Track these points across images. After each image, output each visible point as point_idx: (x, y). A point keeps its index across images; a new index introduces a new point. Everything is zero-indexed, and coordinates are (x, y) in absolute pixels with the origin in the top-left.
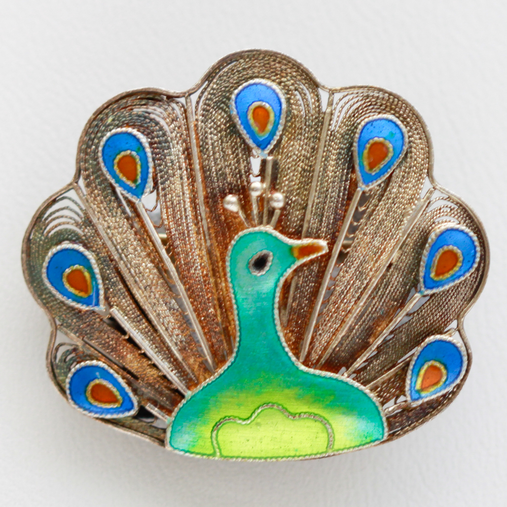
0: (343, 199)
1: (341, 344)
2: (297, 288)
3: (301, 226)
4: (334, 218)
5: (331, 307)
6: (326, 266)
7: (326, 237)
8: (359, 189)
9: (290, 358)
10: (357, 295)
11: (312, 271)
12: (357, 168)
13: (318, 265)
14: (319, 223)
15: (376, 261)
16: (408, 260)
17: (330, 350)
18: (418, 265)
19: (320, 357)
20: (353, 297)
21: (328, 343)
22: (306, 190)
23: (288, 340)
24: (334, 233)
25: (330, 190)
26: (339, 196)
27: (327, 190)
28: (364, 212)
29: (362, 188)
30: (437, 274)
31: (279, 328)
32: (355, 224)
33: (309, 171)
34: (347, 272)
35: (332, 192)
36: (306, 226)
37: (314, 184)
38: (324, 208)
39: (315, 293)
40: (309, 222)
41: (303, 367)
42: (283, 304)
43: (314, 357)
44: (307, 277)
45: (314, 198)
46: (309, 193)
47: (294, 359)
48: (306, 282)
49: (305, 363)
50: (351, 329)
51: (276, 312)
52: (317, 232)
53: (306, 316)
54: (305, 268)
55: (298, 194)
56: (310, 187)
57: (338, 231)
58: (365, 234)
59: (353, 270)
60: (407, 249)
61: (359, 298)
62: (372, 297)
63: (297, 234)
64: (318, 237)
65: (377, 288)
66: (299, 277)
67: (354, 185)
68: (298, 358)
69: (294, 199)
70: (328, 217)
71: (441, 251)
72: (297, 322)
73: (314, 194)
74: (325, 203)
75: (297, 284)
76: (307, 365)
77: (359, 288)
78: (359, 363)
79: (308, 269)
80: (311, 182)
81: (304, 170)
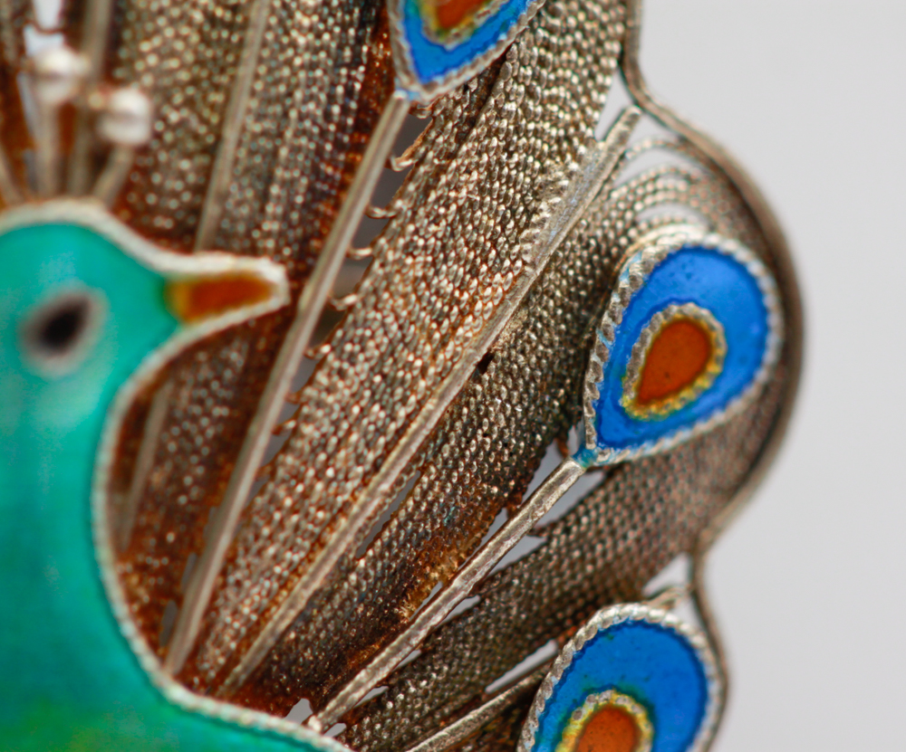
0: (342, 127)
1: (304, 618)
2: (171, 420)
3: (196, 211)
4: (310, 189)
5: (281, 492)
6: (273, 352)
7: (278, 251)
8: (398, 95)
9: (135, 659)
10: (371, 456)
11: (227, 364)
12: (396, 22)
13: (245, 347)
14: (256, 205)
15: (443, 344)
16: (547, 345)
17: (265, 639)
18: (581, 362)
19: (233, 659)
20: (359, 460)
21: (263, 614)
22: (217, 87)
23: (131, 598)
24: (305, 240)
25: (298, 95)
26: (327, 116)
27: (290, 94)
28: (410, 174)
29: (407, 92)
30: (643, 399)
31: (105, 553)
32: (379, 212)
33: (231, 26)
34: (342, 374)
35: (305, 102)
36: (211, 209)
37: (245, 71)
38: (275, 153)
39: (232, 442)
40: (223, 197)
41: (178, 693)
42: (123, 473)
43: (214, 657)
44: (206, 384)
45: (244, 118)
46: (228, 100)
47: (149, 662)
48: (201, 402)
49: (186, 677)
50: (344, 569)
51: (100, 498)
52: (248, 234)
53: (194, 517)
54: (202, 356)
55: (189, 103)
56: (233, 78)
57: (321, 236)
58: (409, 250)
59: (363, 367)
60: (547, 308)
61: (376, 467)
62: (419, 464)
63: (182, 238)
64: (253, 251)
65: (439, 435)
66: (180, 384)
67: (382, 80)
68: (162, 659)
69: (174, 117)
70: (289, 184)
71: (660, 319)
72: (161, 538)
73: (244, 103)
74: (280, 135)
75: (171, 408)
76: (189, 686)
77: (380, 431)
78: (363, 685)
79: (210, 359)
80: (236, 64)
81: (211, 19)
